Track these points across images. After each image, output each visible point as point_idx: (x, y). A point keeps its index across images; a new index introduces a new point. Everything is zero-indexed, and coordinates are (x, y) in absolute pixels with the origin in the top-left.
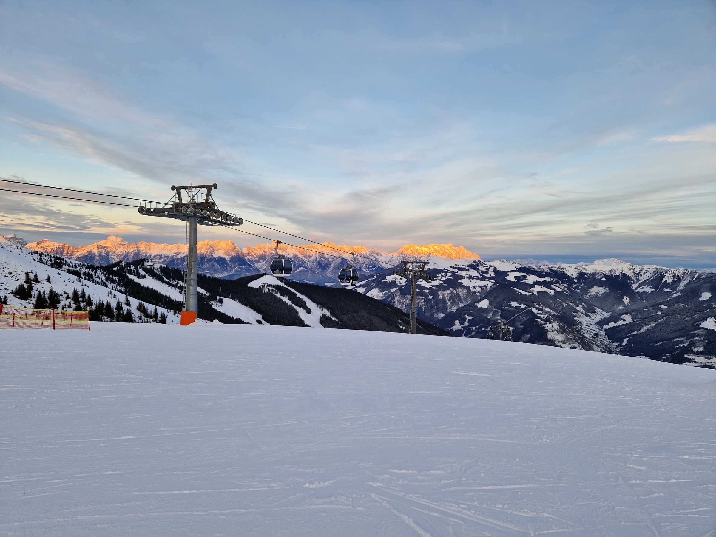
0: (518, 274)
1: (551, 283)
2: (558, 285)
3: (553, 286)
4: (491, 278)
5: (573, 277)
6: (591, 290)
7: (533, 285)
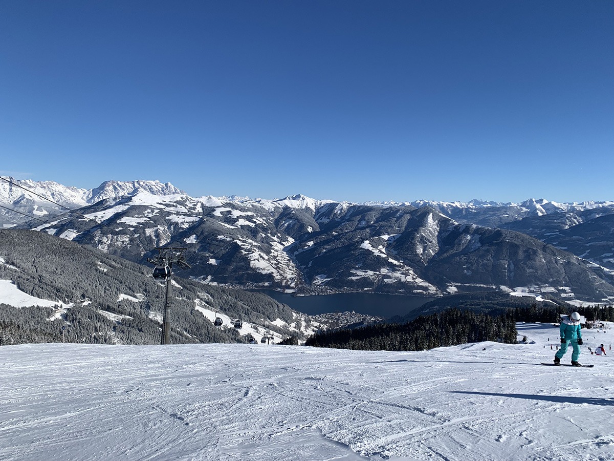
0: (224, 209)
1: (252, 217)
2: (258, 218)
4: (199, 214)
5: (270, 211)
7: (237, 219)
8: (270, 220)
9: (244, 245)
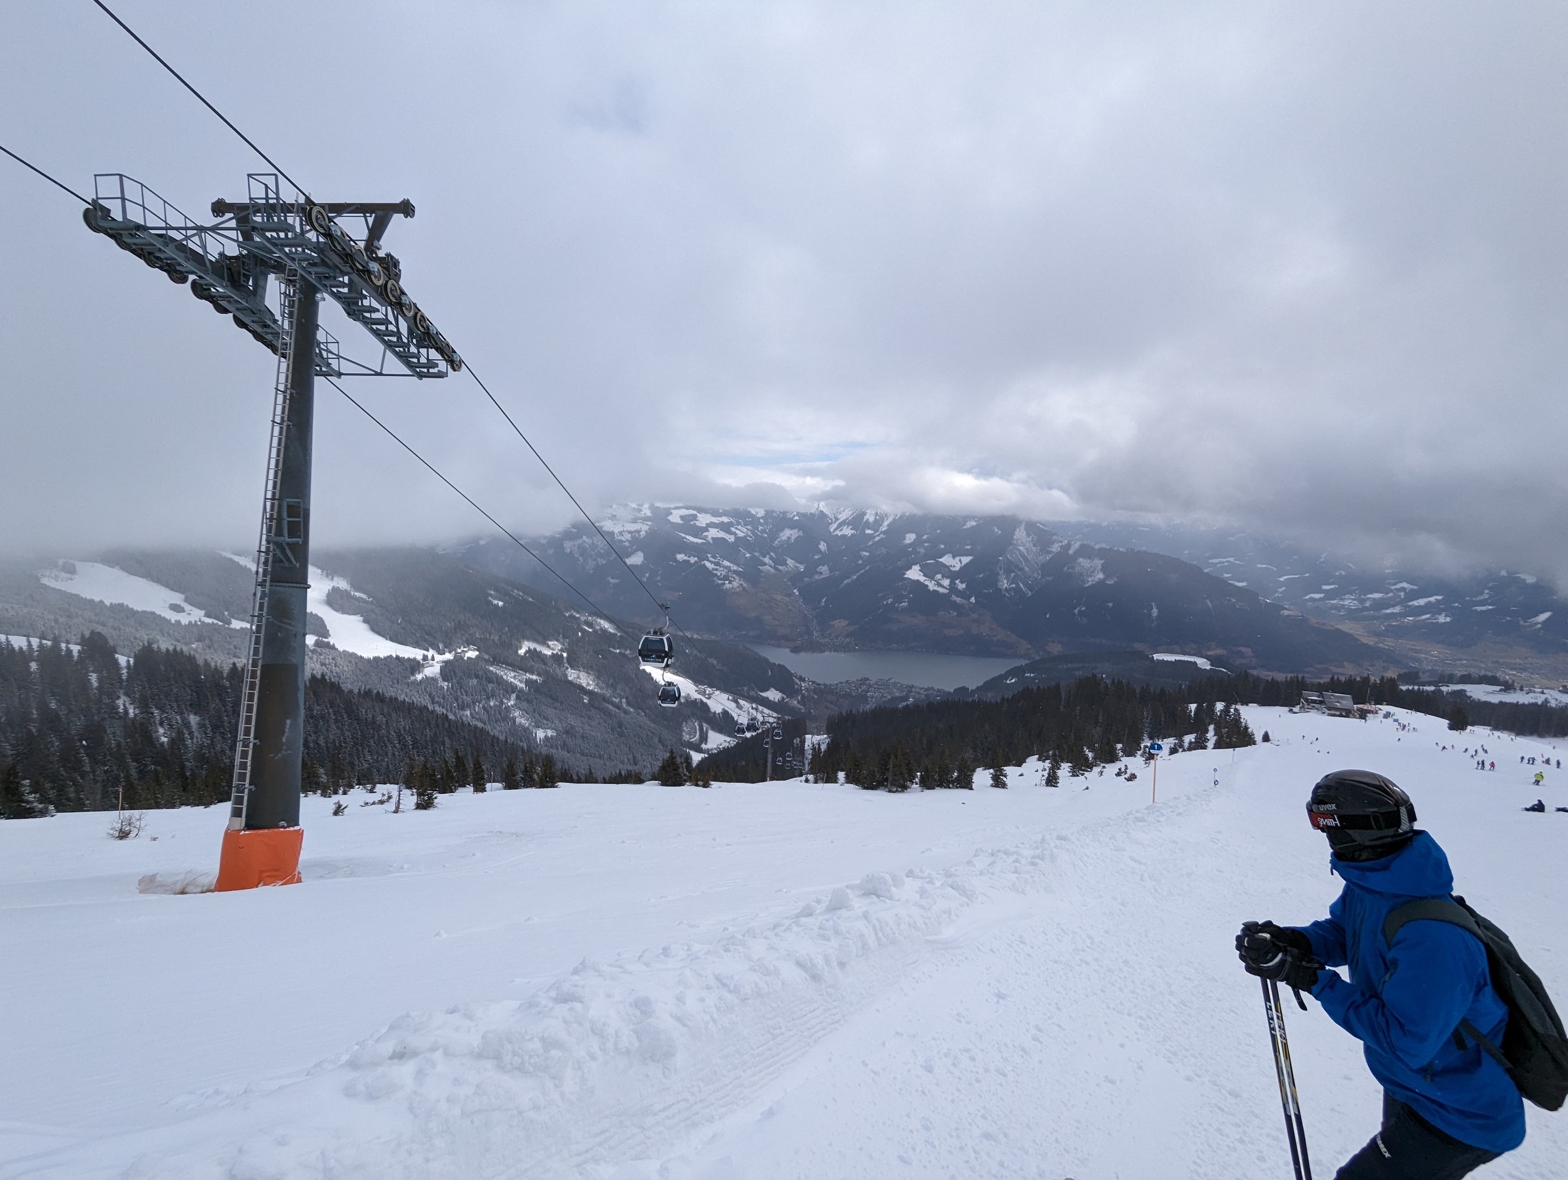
0: (685, 512)
1: (730, 524)
2: (739, 527)
3: (733, 529)
4: (646, 519)
5: (758, 516)
6: (781, 534)
7: (706, 529)
8: (758, 531)
9: (716, 570)
